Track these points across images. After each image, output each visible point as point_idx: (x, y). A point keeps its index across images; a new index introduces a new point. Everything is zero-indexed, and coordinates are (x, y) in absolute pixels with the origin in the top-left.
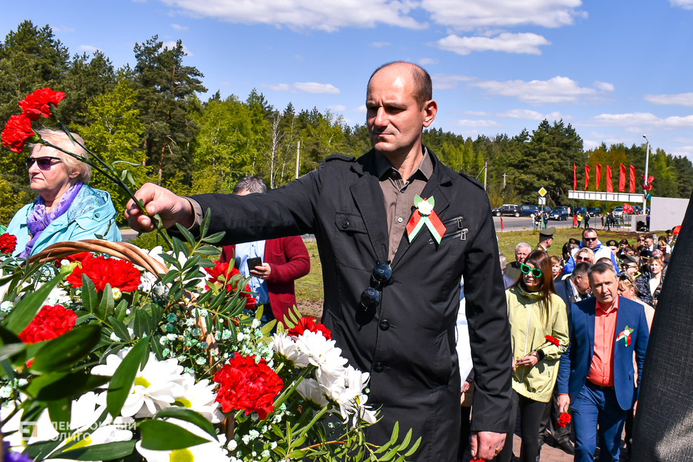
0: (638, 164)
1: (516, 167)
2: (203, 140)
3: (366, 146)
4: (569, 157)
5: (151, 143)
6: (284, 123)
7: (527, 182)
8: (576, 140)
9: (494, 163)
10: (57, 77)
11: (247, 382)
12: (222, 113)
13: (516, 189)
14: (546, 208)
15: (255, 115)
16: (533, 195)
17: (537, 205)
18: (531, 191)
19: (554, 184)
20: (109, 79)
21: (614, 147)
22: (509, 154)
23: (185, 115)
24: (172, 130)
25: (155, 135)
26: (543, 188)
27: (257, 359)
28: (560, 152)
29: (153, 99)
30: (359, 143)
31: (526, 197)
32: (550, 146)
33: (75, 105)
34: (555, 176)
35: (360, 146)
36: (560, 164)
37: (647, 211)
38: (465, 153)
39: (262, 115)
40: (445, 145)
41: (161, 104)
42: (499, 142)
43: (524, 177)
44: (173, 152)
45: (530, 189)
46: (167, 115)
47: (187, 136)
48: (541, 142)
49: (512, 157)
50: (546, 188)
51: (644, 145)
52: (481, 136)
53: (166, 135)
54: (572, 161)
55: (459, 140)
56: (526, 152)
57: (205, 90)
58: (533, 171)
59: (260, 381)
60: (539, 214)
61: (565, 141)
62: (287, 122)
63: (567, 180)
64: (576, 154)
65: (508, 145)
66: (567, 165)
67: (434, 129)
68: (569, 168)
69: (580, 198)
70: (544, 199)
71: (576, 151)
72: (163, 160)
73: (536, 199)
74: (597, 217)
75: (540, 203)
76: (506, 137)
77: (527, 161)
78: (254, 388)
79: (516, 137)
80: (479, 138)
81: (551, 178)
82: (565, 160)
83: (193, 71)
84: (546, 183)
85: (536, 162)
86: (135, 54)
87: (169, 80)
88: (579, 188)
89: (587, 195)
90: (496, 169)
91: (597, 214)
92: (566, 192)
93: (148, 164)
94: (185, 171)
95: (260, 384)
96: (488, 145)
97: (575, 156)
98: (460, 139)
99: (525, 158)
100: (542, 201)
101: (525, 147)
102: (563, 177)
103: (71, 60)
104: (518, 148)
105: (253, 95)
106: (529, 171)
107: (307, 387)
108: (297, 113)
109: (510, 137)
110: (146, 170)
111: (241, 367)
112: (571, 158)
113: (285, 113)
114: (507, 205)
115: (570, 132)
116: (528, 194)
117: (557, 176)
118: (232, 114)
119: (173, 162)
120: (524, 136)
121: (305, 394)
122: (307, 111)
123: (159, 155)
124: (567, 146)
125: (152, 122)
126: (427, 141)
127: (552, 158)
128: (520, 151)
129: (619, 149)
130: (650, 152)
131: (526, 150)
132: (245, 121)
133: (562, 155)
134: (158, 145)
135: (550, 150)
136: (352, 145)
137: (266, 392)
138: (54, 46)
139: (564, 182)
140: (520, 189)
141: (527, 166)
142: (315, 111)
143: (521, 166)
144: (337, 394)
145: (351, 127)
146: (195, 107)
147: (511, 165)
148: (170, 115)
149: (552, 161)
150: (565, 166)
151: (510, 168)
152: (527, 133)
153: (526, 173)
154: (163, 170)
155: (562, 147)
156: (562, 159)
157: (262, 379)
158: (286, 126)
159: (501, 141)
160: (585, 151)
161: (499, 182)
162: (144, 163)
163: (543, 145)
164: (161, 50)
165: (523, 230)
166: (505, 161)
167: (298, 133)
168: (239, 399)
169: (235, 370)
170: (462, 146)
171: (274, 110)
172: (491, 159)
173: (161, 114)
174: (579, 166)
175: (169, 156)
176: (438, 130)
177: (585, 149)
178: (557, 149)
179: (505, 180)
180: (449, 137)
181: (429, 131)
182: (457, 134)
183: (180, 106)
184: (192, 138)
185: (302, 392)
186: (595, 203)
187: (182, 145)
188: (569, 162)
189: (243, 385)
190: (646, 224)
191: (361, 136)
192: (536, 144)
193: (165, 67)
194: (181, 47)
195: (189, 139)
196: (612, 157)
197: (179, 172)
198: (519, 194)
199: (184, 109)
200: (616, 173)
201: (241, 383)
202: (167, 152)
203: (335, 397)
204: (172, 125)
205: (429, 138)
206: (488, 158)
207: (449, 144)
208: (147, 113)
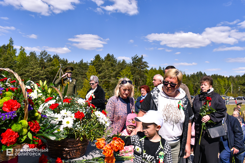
1: (243, 85)
2: (148, 80)
5: (136, 81)
9: (235, 84)
10: (115, 66)
13: (243, 91)
20: (126, 66)
25: (137, 79)
29: (136, 70)
30: (191, 79)
33: (118, 72)
35: (192, 80)
38: (225, 81)
40: (218, 79)
41: (138, 71)
42: (237, 77)
47: (144, 79)
49: (241, 82)
53: (139, 79)
57: (149, 67)
65: (240, 78)
76: (239, 76)
79: (243, 76)
80: (230, 76)
83: (145, 62)
86: (132, 59)
87: (140, 65)
90: (236, 86)
96: (233, 78)
103: (118, 62)
105: (160, 68)
109: (241, 76)
114: (240, 96)
123: (138, 84)
134: (138, 81)
136: (189, 80)
138: (114, 59)
145: (189, 75)
146: (146, 71)
148: (140, 74)
151: (241, 85)
161: (237, 90)
164: (138, 58)
166: (239, 83)
170: (224, 79)
173: (138, 74)
176: (216, 75)
179: (239, 89)
180: (220, 77)
181: (213, 75)
182: (222, 76)
183: (143, 71)
184: (146, 79)
187: (143, 81)
193: (139, 62)
194: (143, 57)
198: (244, 93)
202: (140, 83)
204: (141, 76)
205: (213, 77)
206: (233, 82)
207: (220, 79)
208: (135, 73)
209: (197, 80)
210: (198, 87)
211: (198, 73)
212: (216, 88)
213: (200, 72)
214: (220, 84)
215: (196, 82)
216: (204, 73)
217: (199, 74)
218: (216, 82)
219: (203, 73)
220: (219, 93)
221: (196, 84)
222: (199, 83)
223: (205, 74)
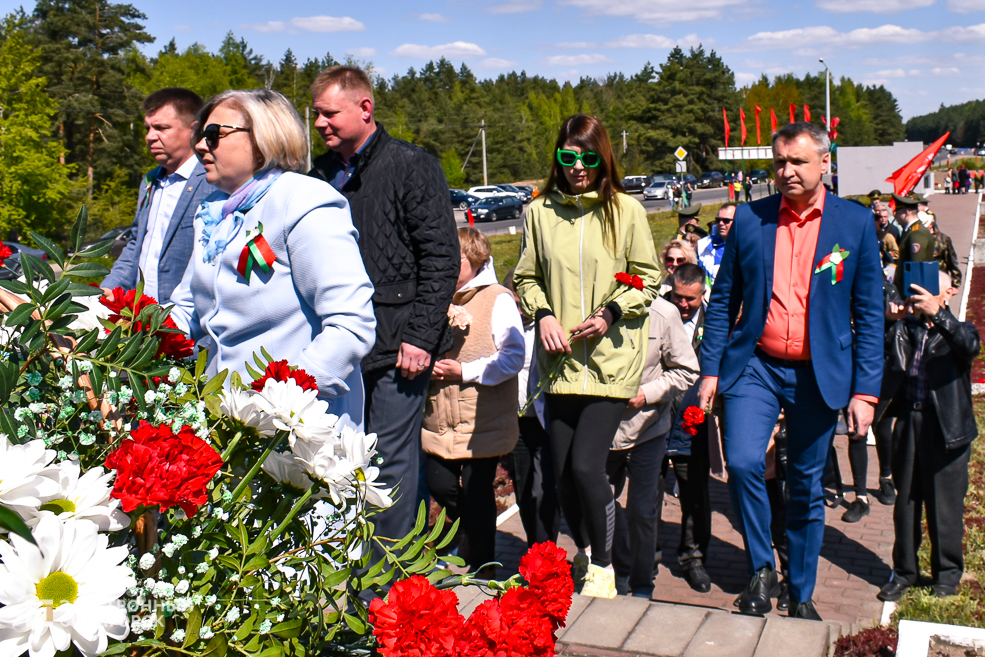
0: (816, 102)
1: (641, 119)
3: (412, 106)
4: (716, 99)
5: (70, 128)
6: (281, 80)
7: (657, 141)
8: (723, 73)
9: (607, 116)
11: (160, 463)
12: (182, 72)
13: (642, 152)
14: (689, 177)
15: (235, 72)
16: (667, 159)
17: (675, 173)
18: (665, 153)
19: (697, 140)
21: (779, 80)
22: (627, 101)
23: (121, 81)
24: (104, 106)
25: (77, 115)
26: (680, 148)
27: (177, 427)
28: (702, 93)
29: (67, 59)
30: (400, 103)
31: (657, 163)
32: (687, 85)
34: (698, 128)
35: (403, 107)
36: (703, 110)
37: (832, 168)
38: (564, 105)
39: (245, 71)
40: (532, 95)
41: (81, 66)
42: (612, 85)
43: (652, 133)
44: (108, 137)
45: (664, 150)
46: (92, 83)
47: (128, 112)
48: (674, 80)
49: (633, 106)
50: (686, 147)
51: (821, 73)
52: (584, 78)
53: (93, 114)
54: (721, 104)
55: (552, 87)
56: (652, 97)
57: (149, 40)
58: (665, 124)
59: (181, 460)
60: (679, 186)
61: (708, 76)
62: (287, 79)
63: (715, 132)
64: (725, 94)
65: (625, 89)
66: (713, 111)
67: (514, 74)
68: (716, 115)
69: (736, 158)
70: (684, 164)
71: (725, 90)
72: (93, 153)
73: (672, 166)
74: (763, 184)
75: (678, 170)
76: (622, 77)
77: (655, 109)
78: (172, 471)
79: (636, 76)
80: (582, 81)
81: (692, 132)
82: (710, 104)
84: (685, 140)
85: (669, 110)
87: (92, 28)
88: (732, 142)
89: (746, 152)
90: (611, 126)
91: (763, 179)
92: (715, 152)
93: (69, 160)
94: (130, 167)
95: (183, 464)
96: (595, 90)
97: (725, 97)
98: (553, 85)
99: (652, 106)
100: (681, 167)
101: (651, 89)
102: (709, 129)
104: (640, 92)
105: (229, 41)
106: (659, 124)
107: (280, 464)
108: (300, 64)
109: (627, 77)
110: (66, 171)
111: (151, 441)
112: (719, 100)
113: (282, 65)
114: (631, 177)
115: (715, 61)
116: (660, 159)
117: (700, 127)
118: (198, 74)
119: (110, 155)
120: (647, 73)
121: (279, 476)
122: (316, 60)
123: (86, 145)
124: (711, 84)
125: (70, 95)
126: (504, 92)
127: (691, 102)
128: (644, 96)
129: (787, 82)
130: (831, 82)
131: (652, 93)
132: (220, 83)
133: (705, 97)
134: (83, 130)
135: (687, 91)
136: (390, 107)
137: (191, 475)
139: (712, 136)
140: (648, 152)
141: (655, 118)
142: (329, 60)
143: (647, 118)
144: (322, 469)
145: (386, 80)
146: (137, 66)
147: (632, 117)
148: (97, 82)
149: (691, 107)
150: (711, 113)
151: (632, 122)
152: (652, 68)
153: (654, 128)
154: (95, 168)
155: (704, 85)
156: (706, 103)
157: (185, 457)
158: (285, 85)
159: (615, 84)
160: (738, 89)
161: (617, 145)
162: (62, 160)
163: (677, 84)
165: (656, 212)
166: (623, 112)
167: (304, 95)
168: (149, 490)
169: (141, 447)
170: (557, 95)
171: (264, 62)
172: (602, 110)
173: (82, 83)
174: (731, 111)
175: (103, 146)
176: (519, 74)
177: (738, 86)
178: (698, 89)
179: (625, 140)
180: (537, 83)
181: (506, 77)
182: (548, 77)
183: (113, 68)
184: (137, 114)
185: (274, 474)
186: (759, 163)
187: (122, 127)
188: (716, 106)
189: (153, 468)
190: (832, 187)
191: (403, 92)
192: (666, 83)
193: (83, 8)
195: (131, 118)
196: (778, 94)
197: (120, 168)
198: (646, 159)
199: (120, 70)
200: (785, 117)
201: (150, 465)
202: (99, 139)
203: (320, 473)
204: (103, 97)
205: (506, 88)
206: (598, 110)
207: (537, 94)
208: (60, 82)
209: (429, 104)
210: (438, 144)
211: (430, 67)
212: (525, 144)
213: (443, 63)
214: (542, 123)
215: (427, 117)
216: (464, 68)
217: (438, 74)
218: (525, 112)
219: (457, 69)
220: (538, 165)
221: (425, 127)
222: (440, 121)
223: (467, 75)
